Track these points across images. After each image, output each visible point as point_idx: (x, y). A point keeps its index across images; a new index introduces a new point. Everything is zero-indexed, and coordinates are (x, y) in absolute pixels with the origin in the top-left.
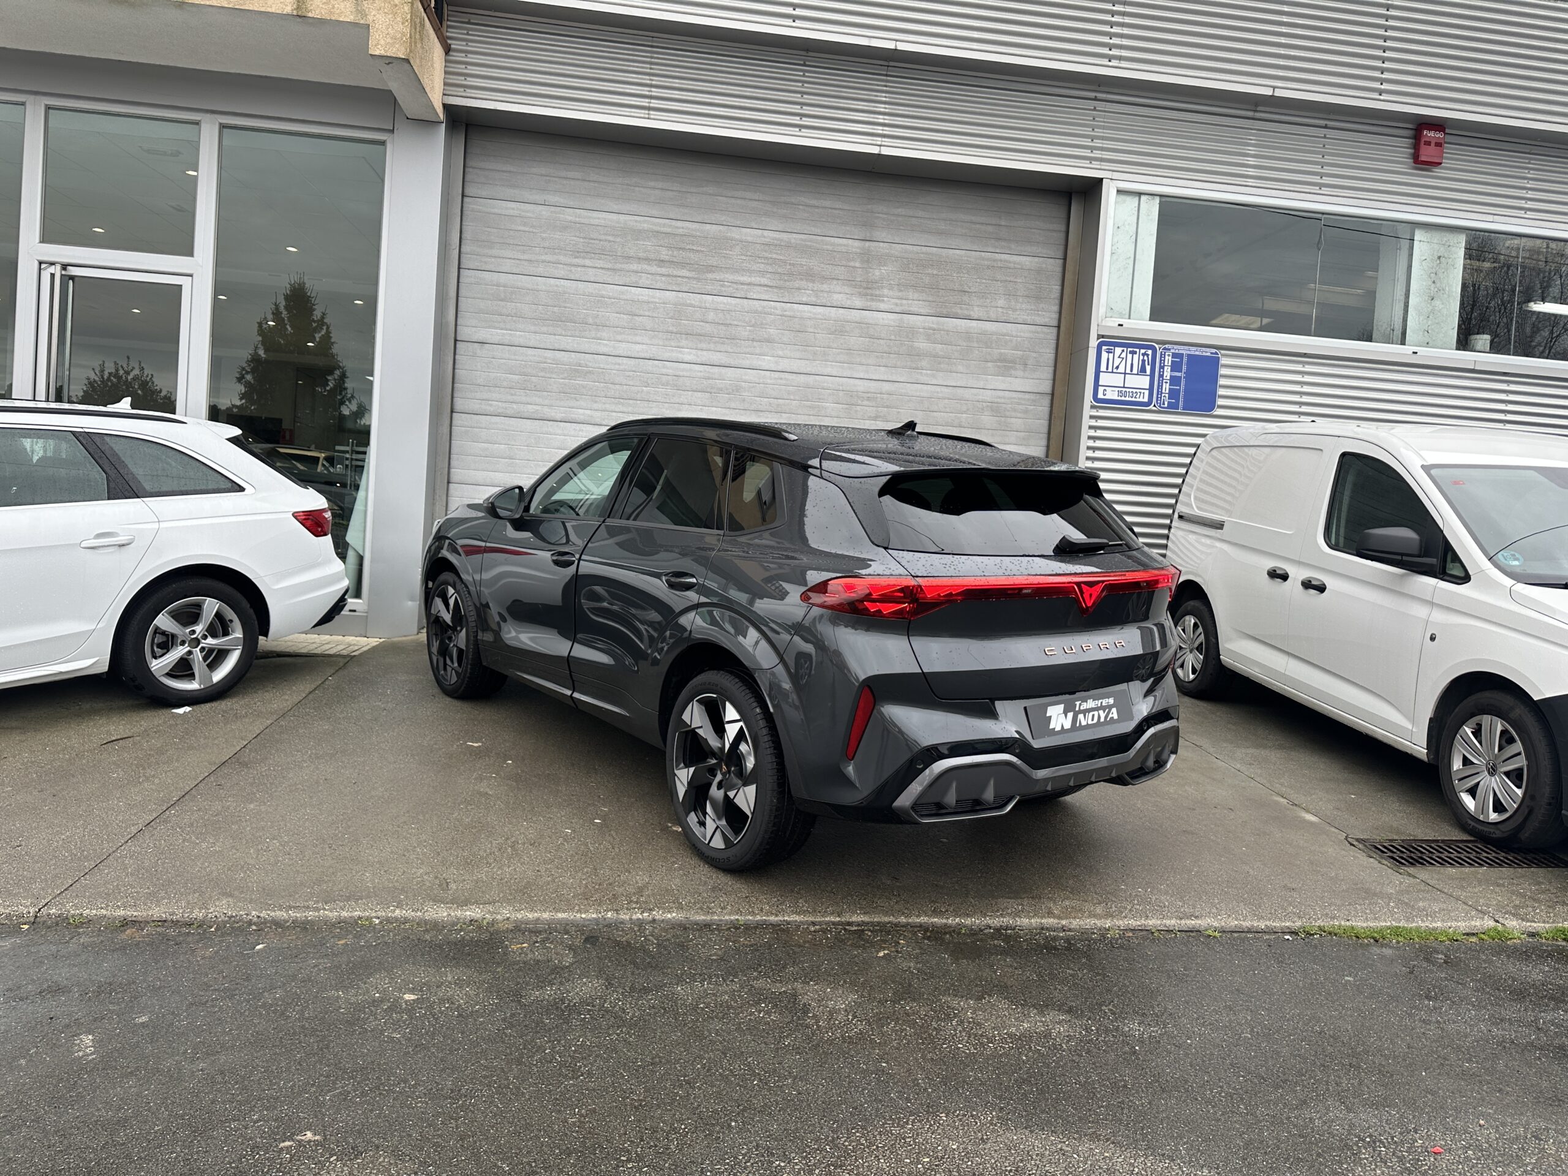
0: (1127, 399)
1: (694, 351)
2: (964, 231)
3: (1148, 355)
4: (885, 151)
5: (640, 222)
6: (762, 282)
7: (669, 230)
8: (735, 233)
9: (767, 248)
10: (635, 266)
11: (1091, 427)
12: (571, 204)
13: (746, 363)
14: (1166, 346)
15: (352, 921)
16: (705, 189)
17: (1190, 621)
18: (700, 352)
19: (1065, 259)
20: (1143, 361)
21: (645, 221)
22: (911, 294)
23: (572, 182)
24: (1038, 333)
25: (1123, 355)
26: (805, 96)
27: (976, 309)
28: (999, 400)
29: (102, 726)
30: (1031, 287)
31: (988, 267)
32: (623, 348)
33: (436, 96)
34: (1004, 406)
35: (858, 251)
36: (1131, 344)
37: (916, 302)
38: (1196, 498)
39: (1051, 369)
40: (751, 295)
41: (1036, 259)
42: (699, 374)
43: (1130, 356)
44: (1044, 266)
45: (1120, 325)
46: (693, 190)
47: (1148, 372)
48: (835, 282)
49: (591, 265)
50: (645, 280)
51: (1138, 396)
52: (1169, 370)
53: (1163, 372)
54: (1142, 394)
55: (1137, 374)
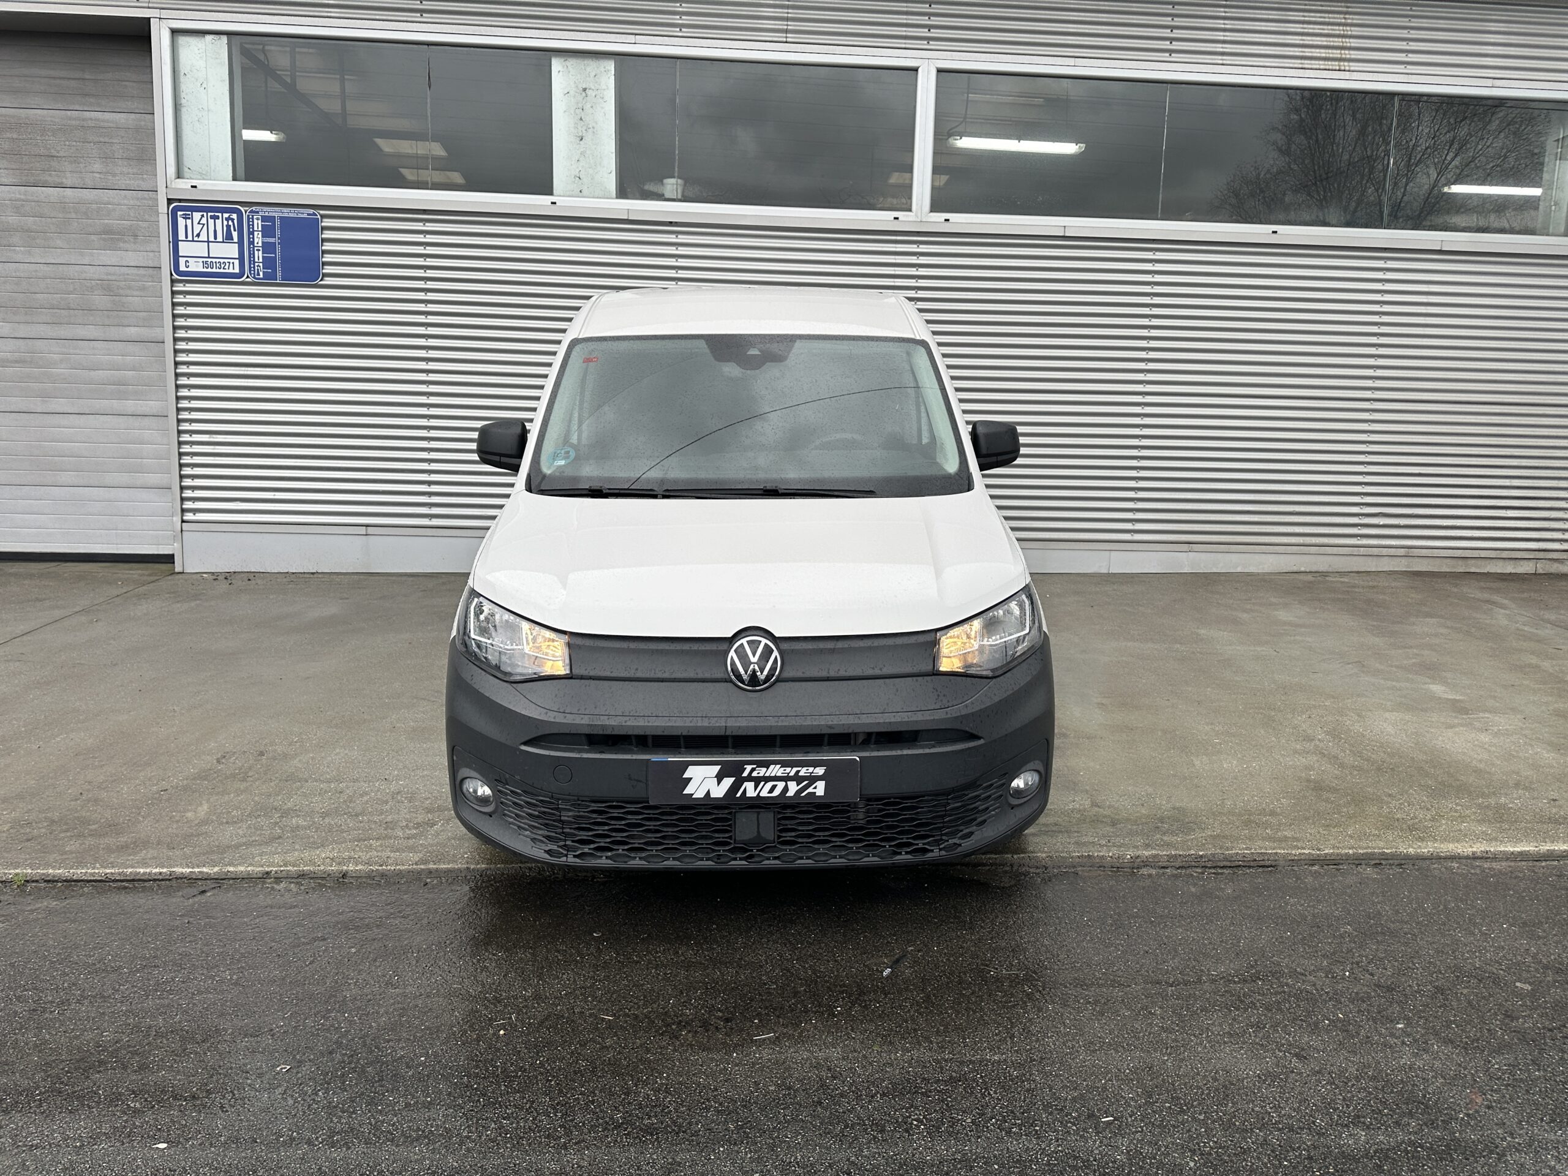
0: (214, 270)
2: (43, 87)
3: (233, 220)
11: (177, 304)
14: (254, 208)
20: (228, 226)
25: (204, 221)
28: (110, 277)
30: (131, 147)
31: (77, 127)
34: (117, 283)
36: (212, 207)
41: (133, 116)
43: (211, 222)
45: (195, 187)
47: (236, 239)
51: (227, 267)
52: (260, 236)
53: (253, 238)
54: (231, 265)
55: (223, 242)
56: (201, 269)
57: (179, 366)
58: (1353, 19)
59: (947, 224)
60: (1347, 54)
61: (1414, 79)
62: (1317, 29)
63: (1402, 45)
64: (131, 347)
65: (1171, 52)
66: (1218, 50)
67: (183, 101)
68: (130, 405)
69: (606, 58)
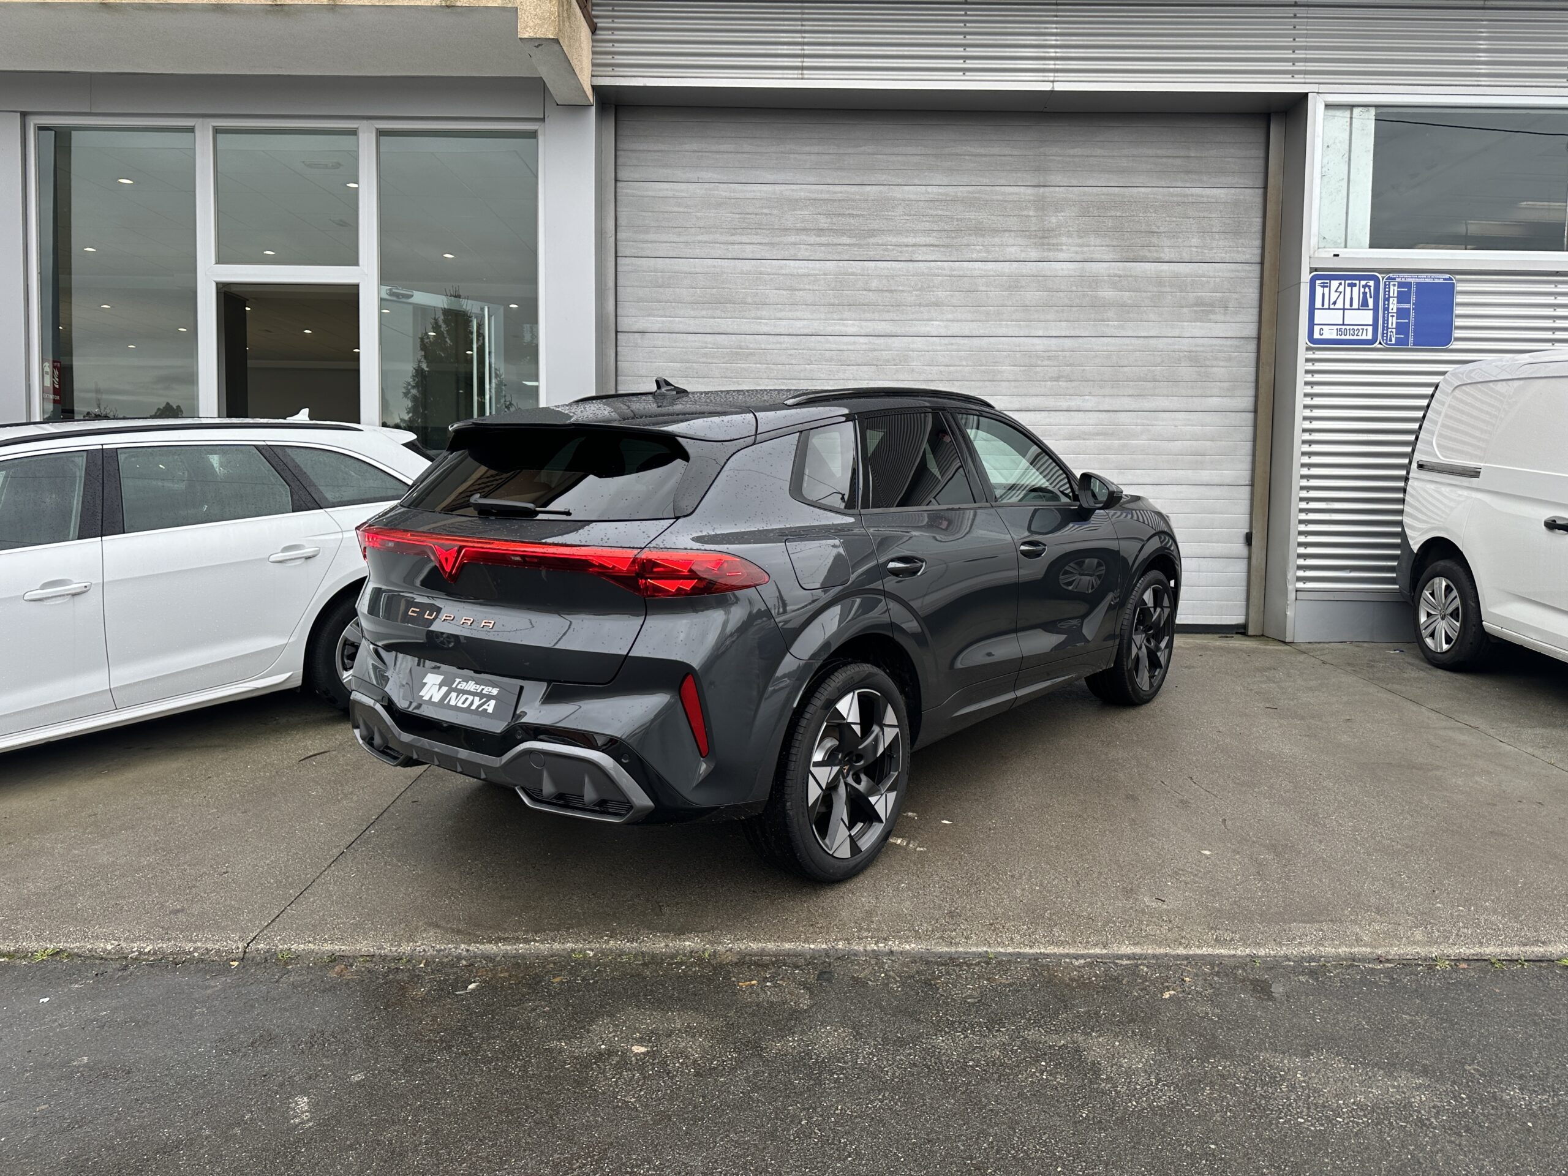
0: (1348, 337)
1: (857, 323)
2: (1149, 167)
3: (1369, 287)
4: (1059, 87)
5: (796, 190)
6: (928, 242)
7: (826, 196)
8: (898, 193)
9: (931, 204)
10: (793, 238)
11: (1307, 372)
12: (725, 179)
13: (914, 330)
14: (1391, 275)
15: (565, 953)
16: (862, 149)
17: (1441, 584)
18: (864, 324)
19: (1265, 188)
20: (1365, 294)
21: (801, 190)
22: (1092, 240)
23: (725, 156)
24: (1238, 271)
25: (1341, 289)
26: (968, 37)
27: (1166, 250)
28: (1198, 349)
29: (299, 740)
30: (1228, 221)
31: (1178, 204)
32: (783, 326)
33: (584, 77)
34: (1204, 354)
35: (1032, 198)
36: (1350, 276)
37: (1098, 247)
38: (1439, 446)
39: (1255, 311)
40: (916, 257)
42: (864, 347)
43: (1348, 289)
44: (1242, 197)
45: (1338, 255)
46: (850, 151)
47: (1371, 306)
48: (1007, 234)
49: (748, 241)
50: (804, 252)
52: (1395, 302)
53: (1388, 304)
54: (1365, 331)
55: (1359, 309)
56: (1334, 336)
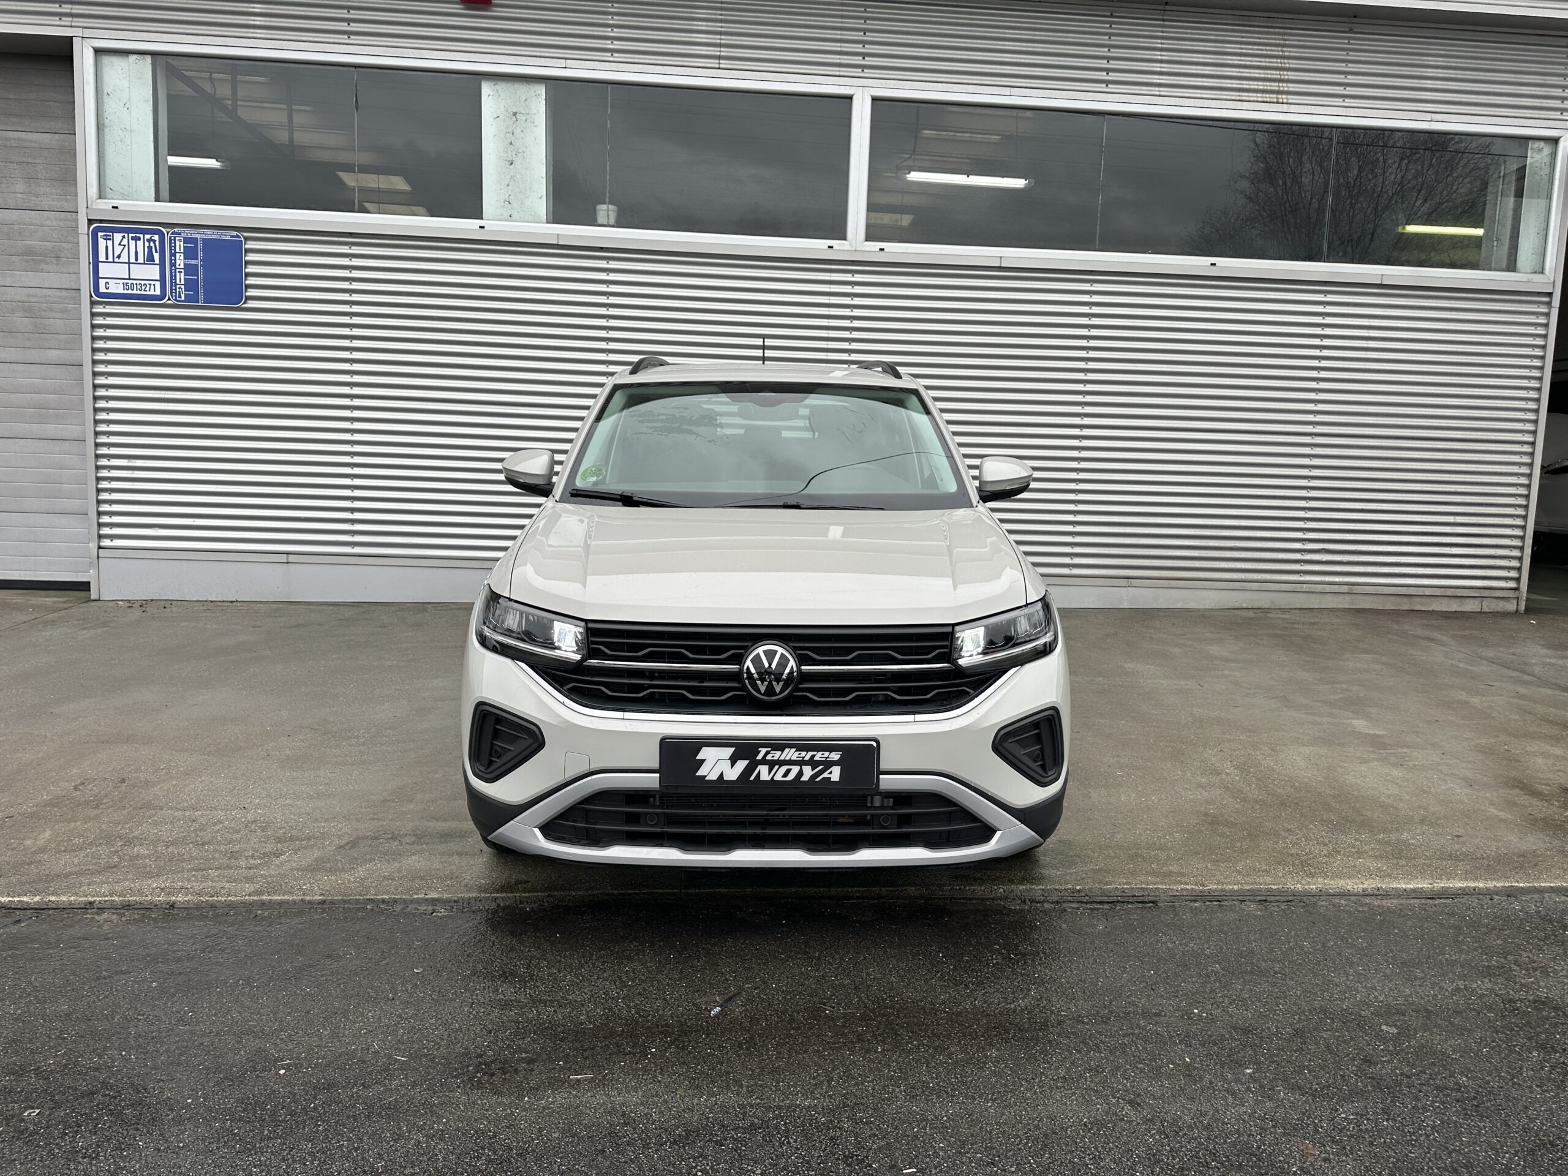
0: (135, 292)
3: (154, 241)
11: (96, 326)
14: (176, 230)
20: (150, 248)
25: (125, 242)
30: (55, 168)
36: (134, 228)
43: (132, 243)
45: (117, 207)
47: (157, 261)
51: (147, 289)
52: (182, 258)
53: (175, 260)
54: (152, 287)
55: (144, 264)
56: (121, 291)
57: (98, 389)
58: (1290, 52)
59: (881, 253)
60: (1285, 87)
61: (1352, 112)
62: (1255, 61)
63: (1340, 78)
64: (51, 370)
65: (1107, 83)
66: (1155, 81)
67: (106, 122)
68: (50, 429)
69: (535, 82)
